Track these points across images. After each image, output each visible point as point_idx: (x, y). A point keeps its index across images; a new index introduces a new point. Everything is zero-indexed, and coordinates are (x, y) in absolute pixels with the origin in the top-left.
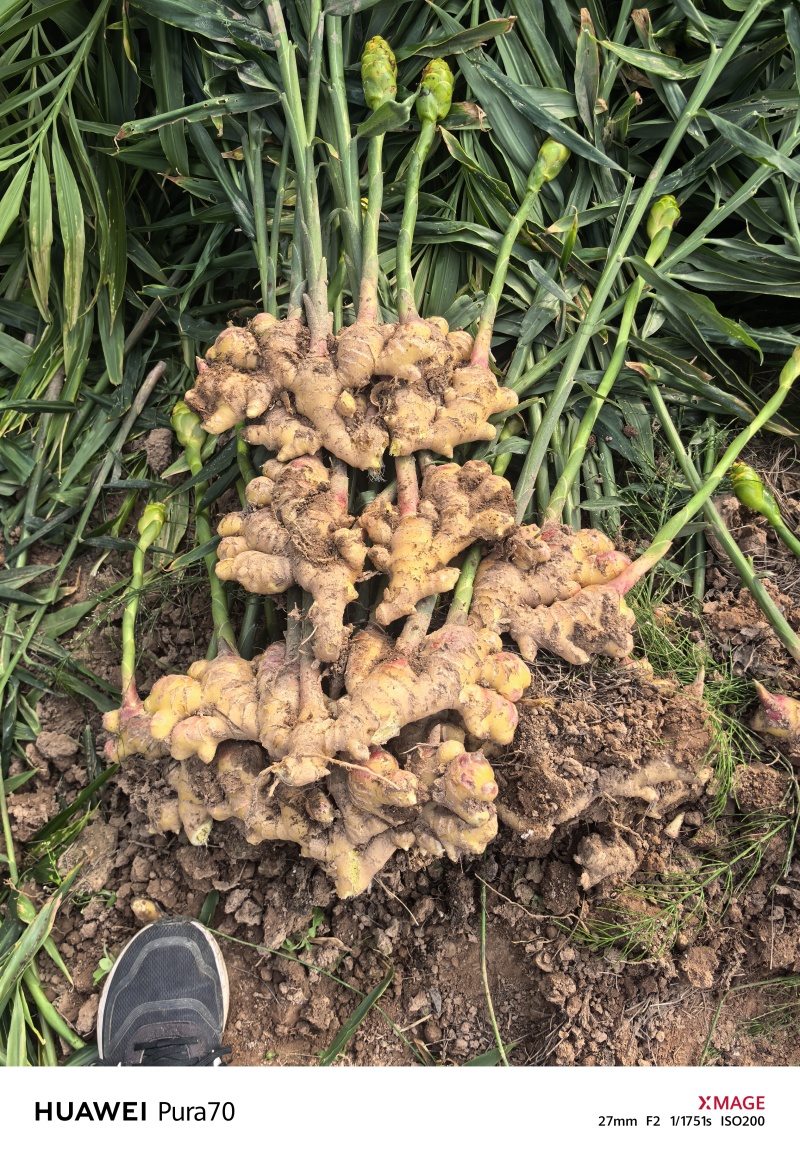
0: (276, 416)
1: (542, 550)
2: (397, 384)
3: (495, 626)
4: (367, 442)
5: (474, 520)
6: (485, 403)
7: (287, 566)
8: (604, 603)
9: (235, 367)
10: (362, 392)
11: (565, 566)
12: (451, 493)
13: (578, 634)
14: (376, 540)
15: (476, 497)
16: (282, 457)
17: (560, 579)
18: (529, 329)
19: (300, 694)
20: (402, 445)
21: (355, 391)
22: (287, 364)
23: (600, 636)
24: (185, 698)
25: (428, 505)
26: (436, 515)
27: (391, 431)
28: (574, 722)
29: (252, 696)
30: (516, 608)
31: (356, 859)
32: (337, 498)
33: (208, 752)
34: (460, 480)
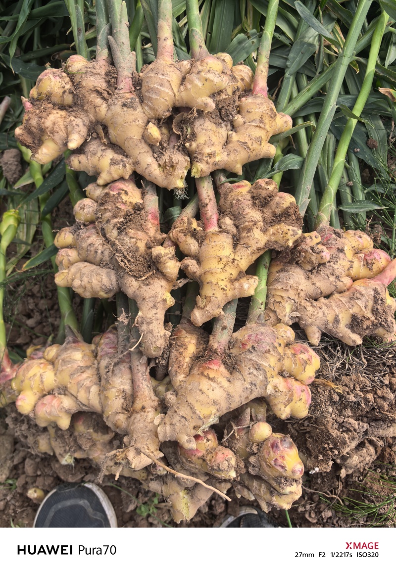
0: (93, 146)
1: (323, 254)
2: (196, 114)
3: (287, 319)
4: (172, 167)
5: (268, 233)
6: (267, 127)
7: (114, 278)
8: (375, 297)
9: (54, 105)
10: (165, 123)
11: (340, 266)
12: (247, 210)
13: (355, 323)
14: (186, 252)
15: (268, 212)
16: (100, 181)
17: (337, 277)
18: (295, 61)
19: (133, 382)
20: (202, 168)
21: (159, 121)
22: (98, 101)
23: (373, 325)
24: (42, 382)
25: (228, 222)
26: (234, 230)
27: (192, 156)
28: (352, 391)
29: (95, 378)
30: (304, 303)
31: (186, 497)
32: (150, 217)
33: (65, 423)
34: (253, 198)
